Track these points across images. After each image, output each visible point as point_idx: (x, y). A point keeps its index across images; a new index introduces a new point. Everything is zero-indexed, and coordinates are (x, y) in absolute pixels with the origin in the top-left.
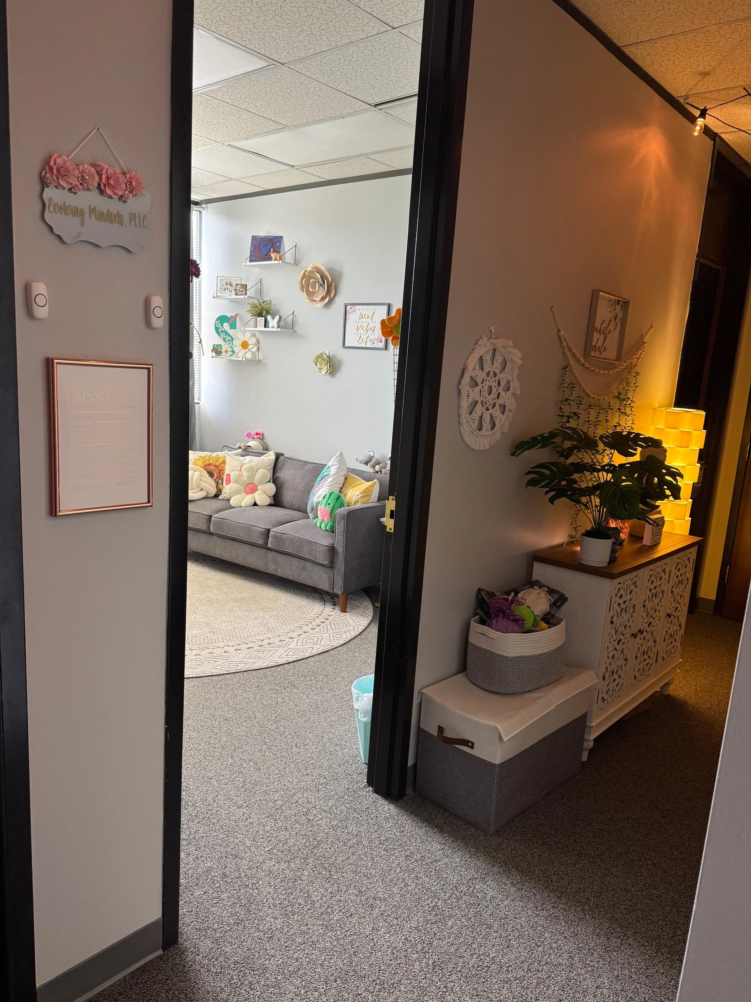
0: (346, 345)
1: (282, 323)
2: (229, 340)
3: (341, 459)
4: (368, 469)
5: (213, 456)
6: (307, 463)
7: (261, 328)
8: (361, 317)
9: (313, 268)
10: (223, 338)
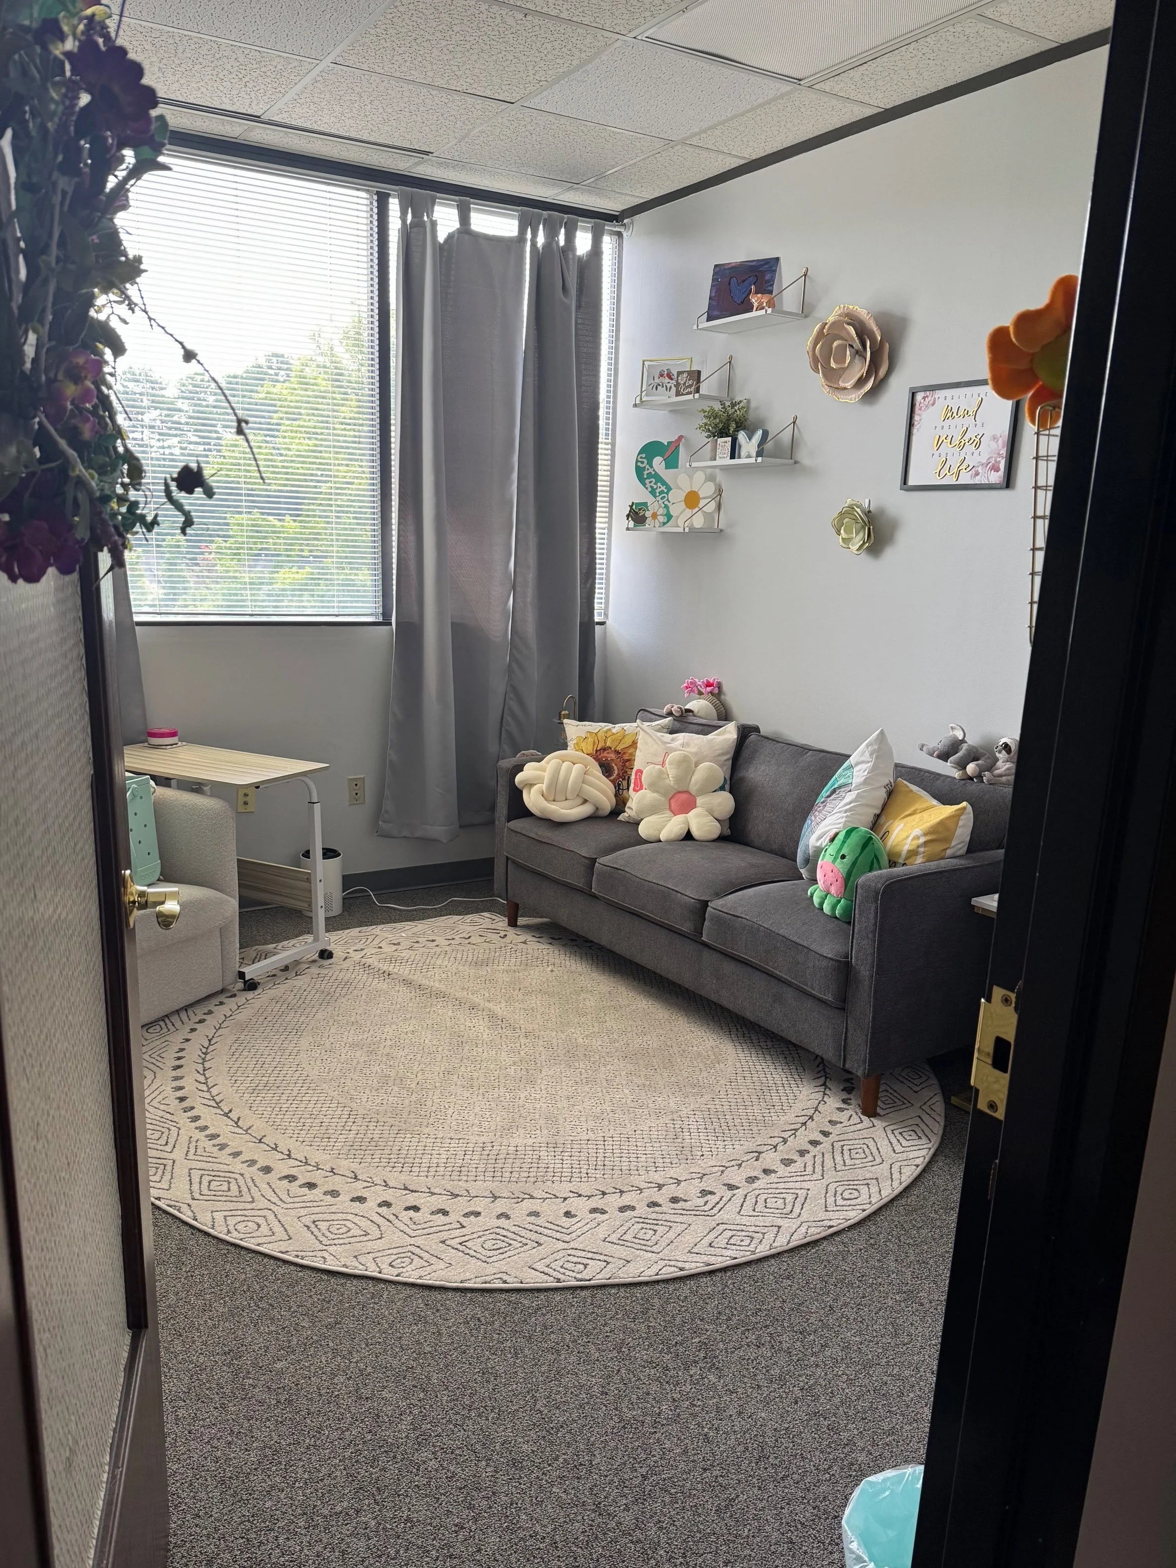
0: (911, 482)
1: (769, 446)
2: (661, 492)
3: (882, 747)
4: (947, 769)
5: (614, 731)
6: (804, 749)
7: (723, 459)
8: (949, 414)
9: (840, 315)
10: (650, 489)
